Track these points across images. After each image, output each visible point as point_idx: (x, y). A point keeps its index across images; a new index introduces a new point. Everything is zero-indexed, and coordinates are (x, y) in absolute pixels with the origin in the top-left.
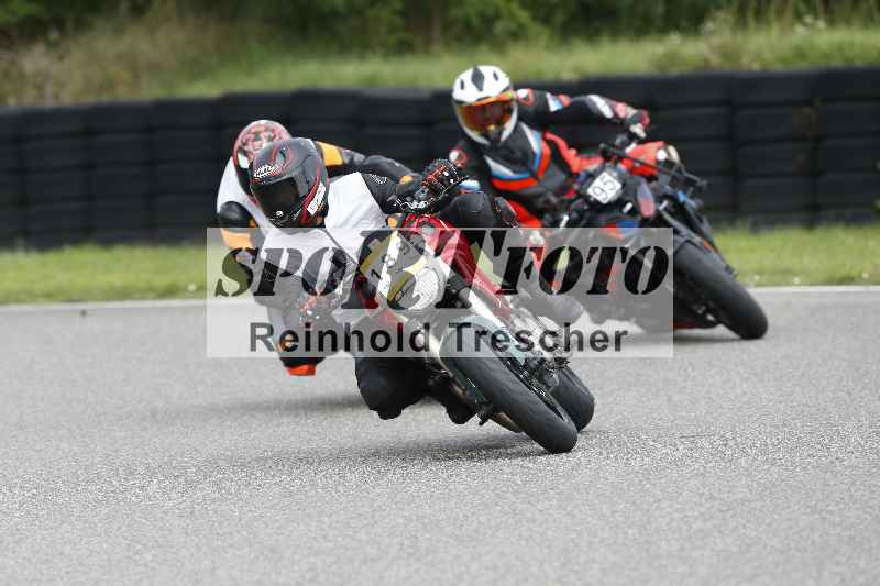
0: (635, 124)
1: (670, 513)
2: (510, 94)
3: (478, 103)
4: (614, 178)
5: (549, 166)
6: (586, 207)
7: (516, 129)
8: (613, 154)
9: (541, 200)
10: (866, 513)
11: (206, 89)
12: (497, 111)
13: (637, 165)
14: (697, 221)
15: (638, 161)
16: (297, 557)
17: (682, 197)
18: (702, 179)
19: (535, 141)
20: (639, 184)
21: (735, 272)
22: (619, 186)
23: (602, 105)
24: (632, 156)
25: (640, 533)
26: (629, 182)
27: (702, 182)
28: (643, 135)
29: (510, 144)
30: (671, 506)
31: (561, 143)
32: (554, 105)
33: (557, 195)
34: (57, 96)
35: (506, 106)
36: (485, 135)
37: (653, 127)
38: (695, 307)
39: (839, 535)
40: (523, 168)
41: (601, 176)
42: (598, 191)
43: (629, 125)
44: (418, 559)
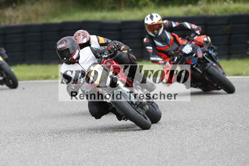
0: (197, 30)
1: (189, 141)
2: (161, 22)
3: (152, 24)
4: (190, 46)
5: (173, 43)
6: (182, 55)
7: (163, 32)
8: (190, 39)
9: (170, 53)
10: (244, 141)
11: (57, 20)
12: (157, 27)
13: (197, 43)
14: (215, 59)
15: (197, 41)
16: (83, 153)
17: (210, 52)
18: (216, 47)
19: (169, 35)
20: (198, 48)
21: (226, 74)
22: (191, 49)
23: (188, 25)
24: (196, 40)
25: (180, 147)
26: (195, 47)
27: (215, 48)
28: (199, 34)
29: (161, 36)
30: (189, 139)
31: (177, 36)
32: (174, 25)
33: (174, 51)
34: (15, 22)
35: (160, 25)
36: (154, 33)
37: (202, 31)
38: (214, 84)
39: (237, 147)
40: (165, 44)
41: (186, 46)
42: (185, 50)
43: (195, 31)
44: (117, 154)
